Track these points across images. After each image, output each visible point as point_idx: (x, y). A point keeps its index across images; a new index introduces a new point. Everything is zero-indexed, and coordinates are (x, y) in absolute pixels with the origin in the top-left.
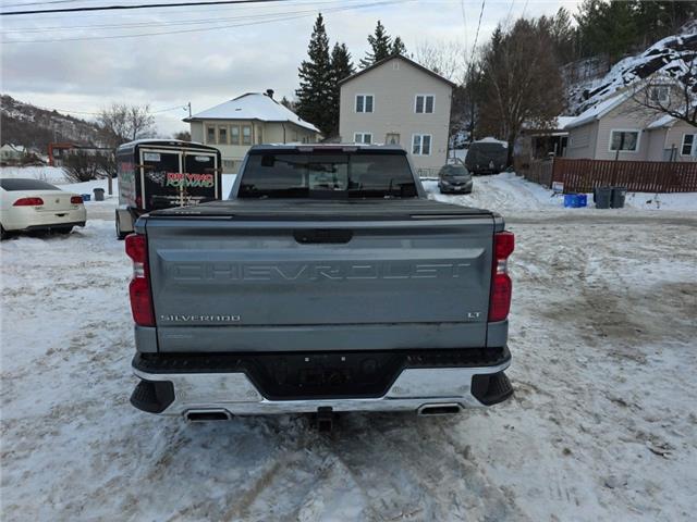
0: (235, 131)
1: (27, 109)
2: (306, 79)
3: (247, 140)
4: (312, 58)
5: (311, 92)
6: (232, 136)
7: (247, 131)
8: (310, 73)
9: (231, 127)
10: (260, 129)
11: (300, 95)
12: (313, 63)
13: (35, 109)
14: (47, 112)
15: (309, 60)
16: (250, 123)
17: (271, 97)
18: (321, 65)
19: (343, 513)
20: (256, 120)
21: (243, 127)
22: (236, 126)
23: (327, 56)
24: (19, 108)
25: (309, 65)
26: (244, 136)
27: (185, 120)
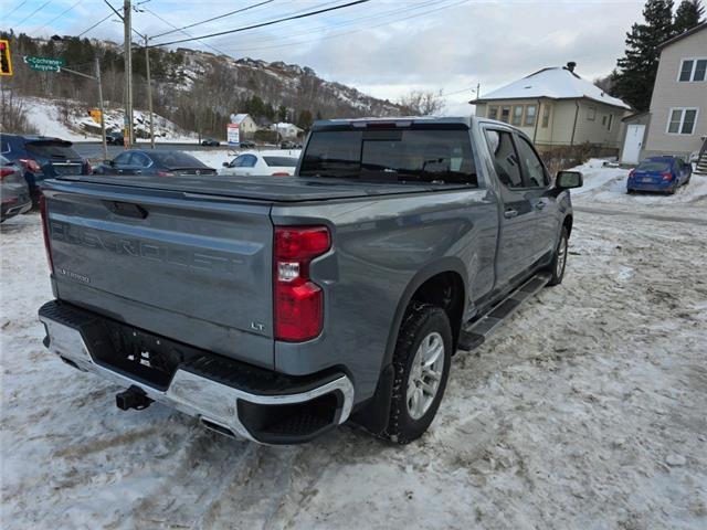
0: (519, 111)
1: (365, 100)
2: (634, 46)
3: (530, 121)
4: (648, 19)
5: (638, 60)
6: (515, 116)
7: (531, 111)
8: (642, 38)
9: (515, 107)
10: (548, 108)
11: (623, 65)
12: (648, 25)
13: (372, 99)
14: (381, 101)
15: (643, 22)
16: (536, 102)
17: (571, 71)
18: (658, 26)
19: (126, 493)
20: (544, 97)
21: (528, 106)
22: (519, 106)
23: (669, 15)
24: (361, 99)
25: (642, 28)
26: (527, 117)
27: (472, 103)
